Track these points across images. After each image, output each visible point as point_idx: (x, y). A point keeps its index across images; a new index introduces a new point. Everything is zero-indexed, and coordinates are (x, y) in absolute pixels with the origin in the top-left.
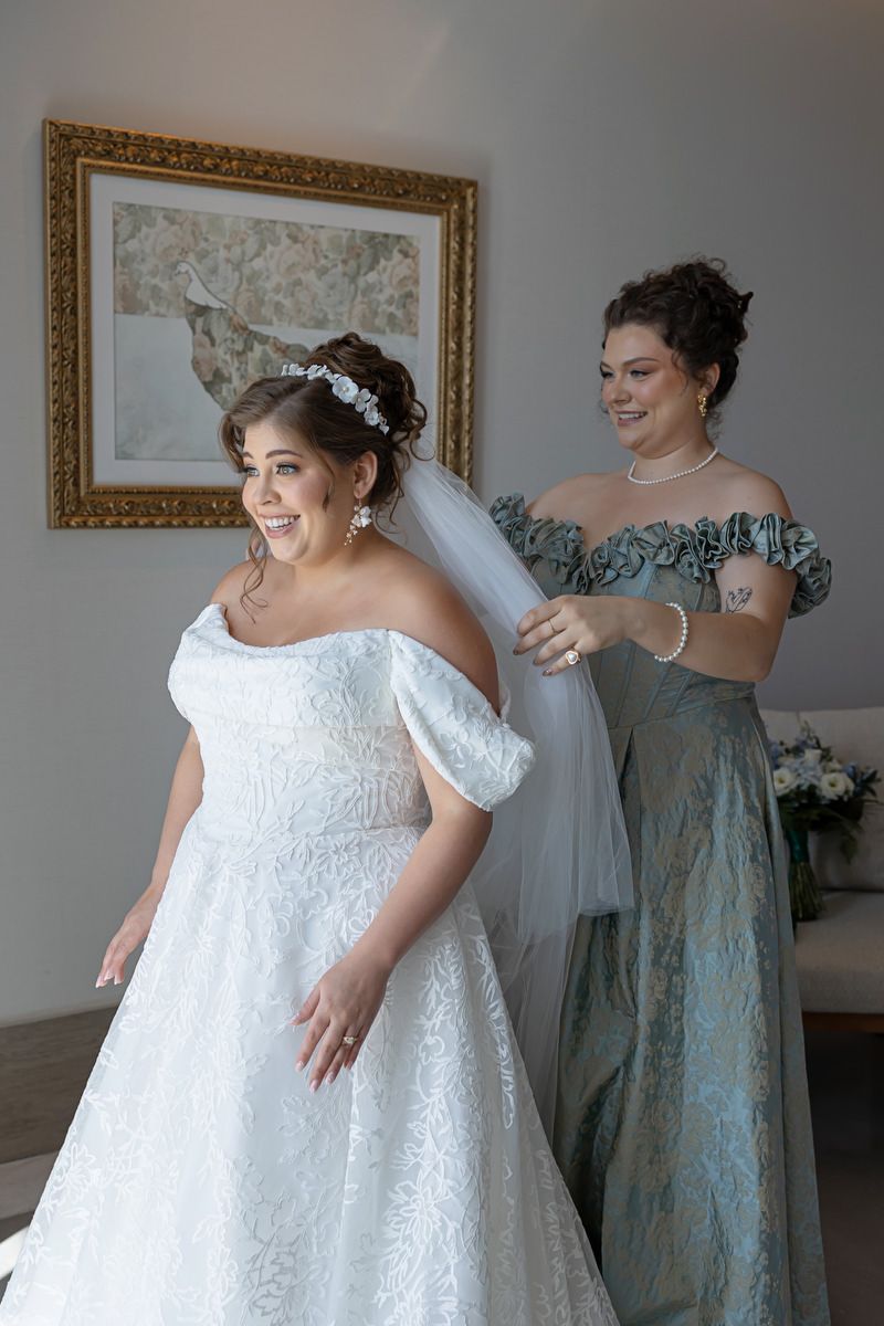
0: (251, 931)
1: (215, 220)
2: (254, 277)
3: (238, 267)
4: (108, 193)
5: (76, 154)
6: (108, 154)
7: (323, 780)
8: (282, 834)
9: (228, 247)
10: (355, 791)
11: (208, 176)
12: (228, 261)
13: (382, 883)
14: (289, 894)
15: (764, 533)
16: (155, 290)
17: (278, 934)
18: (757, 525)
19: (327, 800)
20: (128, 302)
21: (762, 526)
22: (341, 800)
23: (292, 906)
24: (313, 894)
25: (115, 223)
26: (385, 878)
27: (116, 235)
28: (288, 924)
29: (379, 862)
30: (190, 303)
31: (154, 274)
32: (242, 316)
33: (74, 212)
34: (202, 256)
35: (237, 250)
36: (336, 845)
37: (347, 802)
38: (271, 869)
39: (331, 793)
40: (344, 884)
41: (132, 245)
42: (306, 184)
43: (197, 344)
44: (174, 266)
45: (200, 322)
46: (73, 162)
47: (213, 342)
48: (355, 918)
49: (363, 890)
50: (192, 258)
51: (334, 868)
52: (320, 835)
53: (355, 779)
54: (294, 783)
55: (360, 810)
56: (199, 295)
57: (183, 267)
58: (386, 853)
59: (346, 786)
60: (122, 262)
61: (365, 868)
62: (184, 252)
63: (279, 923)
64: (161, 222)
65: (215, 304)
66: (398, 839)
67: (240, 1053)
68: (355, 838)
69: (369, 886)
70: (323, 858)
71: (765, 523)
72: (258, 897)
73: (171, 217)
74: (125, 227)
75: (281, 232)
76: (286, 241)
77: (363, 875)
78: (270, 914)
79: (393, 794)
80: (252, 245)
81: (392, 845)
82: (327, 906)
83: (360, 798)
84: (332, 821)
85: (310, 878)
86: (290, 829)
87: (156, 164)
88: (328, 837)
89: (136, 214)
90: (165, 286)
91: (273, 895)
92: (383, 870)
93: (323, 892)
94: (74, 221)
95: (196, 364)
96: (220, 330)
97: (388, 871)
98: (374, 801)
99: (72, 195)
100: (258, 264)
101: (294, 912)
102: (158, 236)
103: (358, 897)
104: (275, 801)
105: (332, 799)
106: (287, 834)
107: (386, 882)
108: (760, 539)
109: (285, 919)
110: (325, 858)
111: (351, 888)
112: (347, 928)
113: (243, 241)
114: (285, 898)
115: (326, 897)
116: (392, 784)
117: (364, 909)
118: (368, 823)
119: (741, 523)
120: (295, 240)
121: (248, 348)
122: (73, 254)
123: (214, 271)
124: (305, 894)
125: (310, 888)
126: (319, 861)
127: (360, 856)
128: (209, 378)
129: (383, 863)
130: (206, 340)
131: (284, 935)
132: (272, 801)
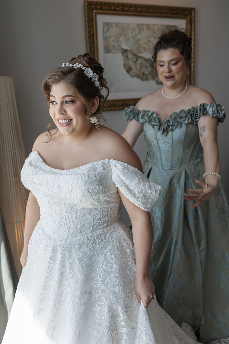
0: (72, 270)
1: (128, 25)
2: (138, 40)
3: (134, 38)
4: (101, 20)
5: (93, 9)
6: (101, 9)
7: (90, 214)
8: (78, 234)
9: (131, 33)
10: (101, 216)
11: (126, 13)
12: (132, 36)
13: (114, 246)
14: (84, 256)
15: (211, 108)
16: (114, 46)
17: (82, 270)
18: (209, 106)
19: (92, 220)
20: (107, 50)
21: (210, 107)
22: (96, 220)
23: (85, 260)
24: (92, 254)
25: (103, 28)
26: (114, 244)
27: (104, 31)
28: (85, 266)
29: (111, 239)
30: (122, 49)
31: (113, 41)
32: (135, 51)
33: (93, 26)
34: (125, 35)
35: (134, 33)
36: (97, 236)
37: (98, 220)
38: (76, 247)
39: (93, 218)
40: (102, 248)
41: (108, 34)
42: (151, 13)
43: (125, 60)
44: (118, 39)
45: (125, 54)
46: (92, 12)
47: (128, 59)
48: (108, 260)
49: (108, 250)
50: (122, 36)
51: (97, 244)
52: (91, 233)
53: (100, 212)
54: (79, 216)
55: (102, 221)
56: (125, 47)
57: (120, 39)
58: (113, 235)
59: (97, 214)
60: (105, 39)
61: (107, 242)
62: (121, 35)
63: (82, 266)
64: (115, 27)
65: (128, 48)
66: (115, 229)
67: (73, 313)
68: (102, 232)
69: (110, 248)
70: (93, 241)
71: (211, 105)
72: (73, 258)
73: (117, 25)
74: (106, 29)
75: (145, 27)
76: (146, 30)
77: (107, 244)
78: (78, 264)
79: (112, 213)
80: (137, 32)
81: (114, 231)
82: (97, 258)
83: (102, 217)
84: (94, 227)
85: (90, 249)
86: (80, 232)
87: (113, 10)
88: (94, 233)
89: (108, 25)
90: (116, 45)
91: (78, 257)
92: (113, 241)
93: (95, 253)
94: (93, 28)
95: (124, 65)
96: (130, 56)
97: (115, 241)
98: (107, 217)
99: (93, 21)
100: (139, 37)
101: (87, 261)
102: (114, 31)
103: (107, 252)
104: (74, 224)
105: (93, 220)
106: (80, 234)
107: (115, 245)
108: (210, 110)
109: (83, 264)
110: (94, 241)
111: (104, 250)
112: (105, 264)
113: (135, 31)
114: (82, 257)
115: (96, 255)
116: (112, 211)
117: (110, 256)
118: (105, 225)
119: (203, 107)
120: (148, 29)
121: (137, 60)
122: (93, 38)
123: (128, 39)
124: (89, 254)
125: (90, 252)
126: (92, 242)
127: (105, 238)
128: (127, 69)
129: (112, 239)
130: (126, 59)
131: (84, 270)
132: (73, 223)
